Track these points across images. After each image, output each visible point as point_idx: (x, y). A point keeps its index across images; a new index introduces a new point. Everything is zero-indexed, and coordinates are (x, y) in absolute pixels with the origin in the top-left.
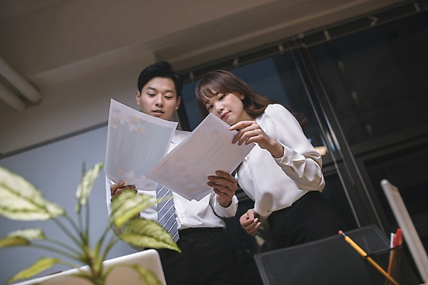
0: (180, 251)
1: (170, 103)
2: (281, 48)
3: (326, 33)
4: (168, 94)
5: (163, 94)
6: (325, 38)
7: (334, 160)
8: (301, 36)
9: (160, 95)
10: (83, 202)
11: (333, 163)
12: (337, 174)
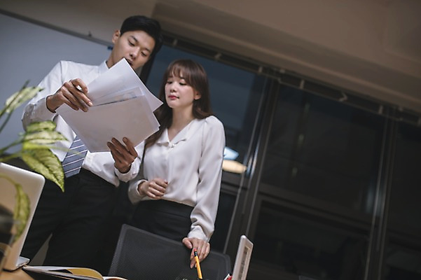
0: (63, 190)
1: (142, 60)
2: (260, 70)
3: (302, 83)
4: (145, 52)
5: (142, 49)
6: (299, 85)
7: (241, 185)
8: (282, 71)
9: (138, 48)
10: (8, 111)
11: (238, 187)
12: (235, 197)
